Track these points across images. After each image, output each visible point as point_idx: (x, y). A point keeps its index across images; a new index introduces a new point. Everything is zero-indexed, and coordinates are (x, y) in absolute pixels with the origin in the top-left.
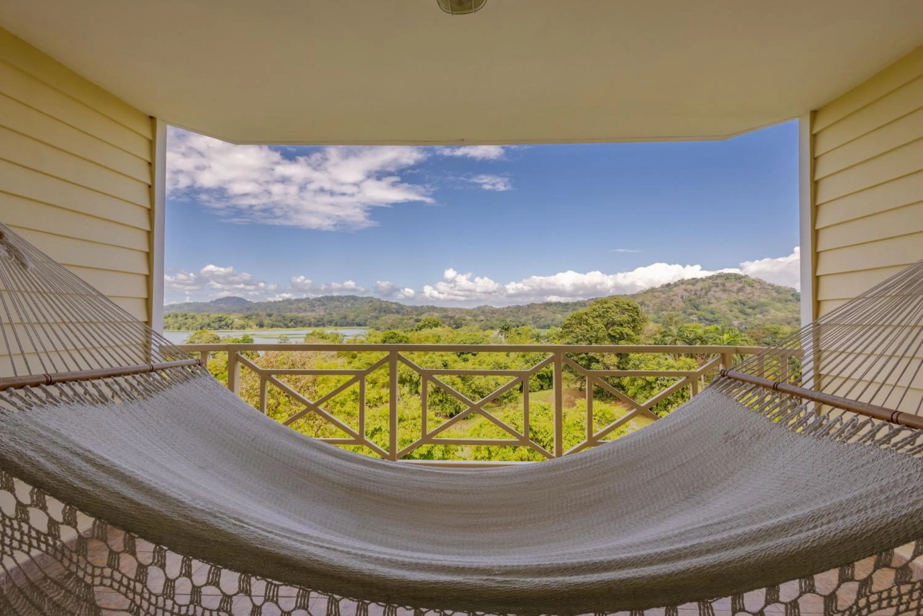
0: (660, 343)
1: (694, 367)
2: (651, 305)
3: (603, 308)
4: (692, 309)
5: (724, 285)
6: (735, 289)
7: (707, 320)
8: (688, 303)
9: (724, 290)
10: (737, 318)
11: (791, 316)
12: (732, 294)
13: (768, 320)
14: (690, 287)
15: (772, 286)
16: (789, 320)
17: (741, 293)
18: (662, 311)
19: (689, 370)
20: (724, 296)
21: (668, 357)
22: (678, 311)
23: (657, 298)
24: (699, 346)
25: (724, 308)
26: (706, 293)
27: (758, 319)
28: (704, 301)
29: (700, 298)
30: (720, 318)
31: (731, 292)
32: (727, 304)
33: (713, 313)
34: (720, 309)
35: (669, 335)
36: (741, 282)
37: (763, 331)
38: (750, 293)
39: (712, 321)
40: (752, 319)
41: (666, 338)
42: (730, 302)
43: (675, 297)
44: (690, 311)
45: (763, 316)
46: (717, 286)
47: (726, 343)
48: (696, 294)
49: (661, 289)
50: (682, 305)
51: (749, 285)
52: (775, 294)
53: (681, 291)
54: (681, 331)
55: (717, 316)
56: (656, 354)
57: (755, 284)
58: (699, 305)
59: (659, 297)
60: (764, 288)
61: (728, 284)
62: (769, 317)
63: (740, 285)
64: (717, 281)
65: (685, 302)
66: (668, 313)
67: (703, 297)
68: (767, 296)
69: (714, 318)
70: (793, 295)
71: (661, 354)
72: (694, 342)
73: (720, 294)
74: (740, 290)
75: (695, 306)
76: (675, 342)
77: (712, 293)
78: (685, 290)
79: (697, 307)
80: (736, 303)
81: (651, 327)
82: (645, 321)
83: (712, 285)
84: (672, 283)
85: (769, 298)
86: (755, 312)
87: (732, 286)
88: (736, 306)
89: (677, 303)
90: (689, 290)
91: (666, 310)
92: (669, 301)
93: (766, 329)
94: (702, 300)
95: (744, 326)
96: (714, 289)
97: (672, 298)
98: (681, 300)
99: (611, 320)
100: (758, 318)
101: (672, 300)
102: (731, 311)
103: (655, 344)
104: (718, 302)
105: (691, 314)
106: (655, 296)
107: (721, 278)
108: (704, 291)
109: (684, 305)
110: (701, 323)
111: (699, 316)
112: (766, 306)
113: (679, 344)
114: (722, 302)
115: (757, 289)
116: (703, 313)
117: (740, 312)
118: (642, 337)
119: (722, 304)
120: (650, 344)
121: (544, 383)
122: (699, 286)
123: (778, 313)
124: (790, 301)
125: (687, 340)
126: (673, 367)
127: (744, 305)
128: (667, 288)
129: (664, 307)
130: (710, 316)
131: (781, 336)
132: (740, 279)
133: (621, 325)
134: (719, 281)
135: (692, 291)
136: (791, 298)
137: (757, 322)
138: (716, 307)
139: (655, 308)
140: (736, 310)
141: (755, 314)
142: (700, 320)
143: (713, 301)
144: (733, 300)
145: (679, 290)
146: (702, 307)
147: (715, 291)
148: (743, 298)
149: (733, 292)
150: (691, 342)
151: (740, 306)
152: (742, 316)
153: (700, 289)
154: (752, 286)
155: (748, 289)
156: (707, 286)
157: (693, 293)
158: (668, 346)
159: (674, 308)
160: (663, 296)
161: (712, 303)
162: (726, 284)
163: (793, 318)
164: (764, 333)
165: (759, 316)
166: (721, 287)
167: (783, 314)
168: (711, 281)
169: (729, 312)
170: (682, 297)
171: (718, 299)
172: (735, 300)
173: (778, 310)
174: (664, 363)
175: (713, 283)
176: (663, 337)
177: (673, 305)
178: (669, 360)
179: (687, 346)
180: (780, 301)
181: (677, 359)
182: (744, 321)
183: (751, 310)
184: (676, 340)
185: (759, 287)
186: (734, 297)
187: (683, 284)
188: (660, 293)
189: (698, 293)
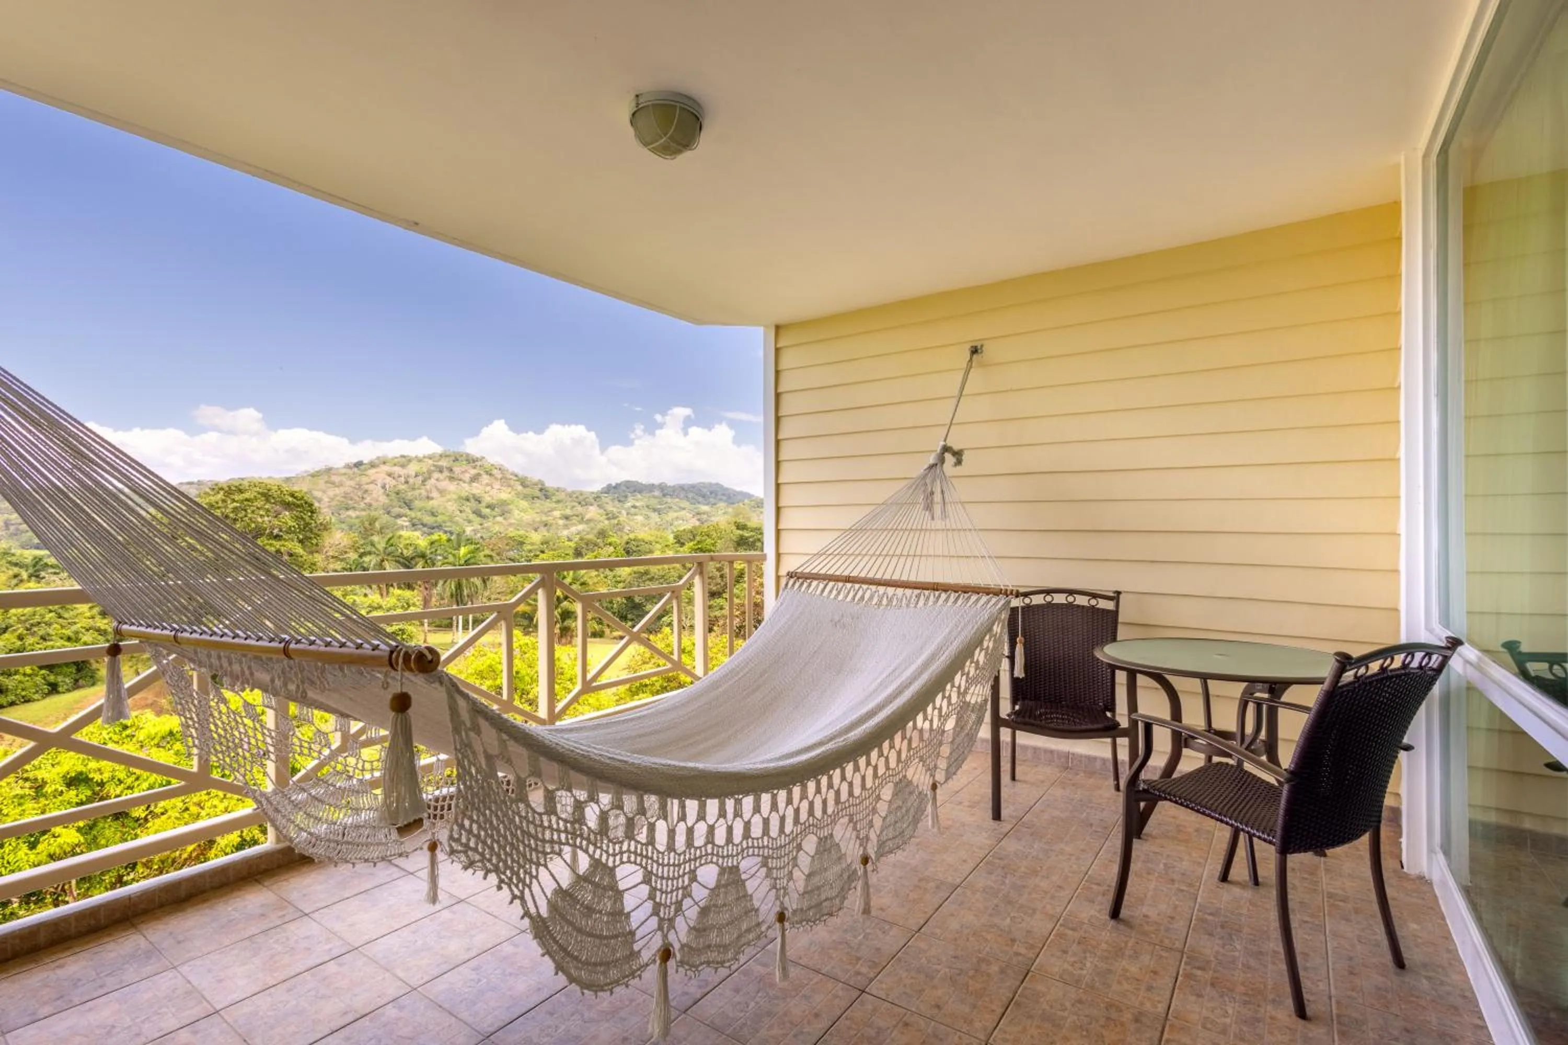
0: (353, 568)
1: (414, 605)
2: (327, 500)
3: (234, 501)
4: (400, 507)
5: (451, 470)
6: (467, 477)
7: (424, 525)
8: (393, 496)
9: (451, 479)
10: (470, 521)
11: (538, 519)
12: (463, 485)
13: (511, 525)
14: (397, 470)
15: (516, 476)
16: (536, 525)
17: (474, 484)
18: (347, 509)
19: (407, 609)
20: (452, 487)
21: (368, 591)
22: (376, 510)
23: (338, 487)
24: (421, 569)
25: (452, 507)
26: (424, 481)
27: (497, 525)
28: (420, 494)
29: (414, 489)
30: (444, 522)
31: (461, 483)
32: (455, 500)
33: (433, 514)
34: (445, 508)
35: (370, 553)
36: (475, 468)
37: (506, 542)
38: (487, 485)
39: (433, 528)
40: (490, 524)
41: (366, 559)
42: (460, 498)
43: (371, 487)
44: (396, 510)
45: (505, 519)
46: (441, 472)
47: (462, 562)
48: (407, 482)
49: (344, 471)
50: (383, 499)
51: (487, 473)
52: (520, 488)
53: (384, 475)
54: (392, 545)
55: (440, 519)
56: (349, 588)
57: (495, 472)
58: (411, 501)
59: (341, 485)
60: (506, 479)
61: (457, 470)
62: (513, 521)
63: (473, 472)
64: (440, 463)
65: (388, 495)
66: (358, 513)
67: (419, 489)
68: (510, 490)
69: (436, 522)
70: (541, 490)
71: (357, 587)
72: (413, 562)
73: (445, 484)
74: (475, 479)
75: (405, 503)
76: (380, 565)
77: (433, 481)
78: (390, 475)
79: (408, 505)
80: (468, 500)
81: (337, 538)
82: (326, 529)
83: (432, 468)
84: (365, 462)
85: (513, 493)
86: (494, 513)
87: (463, 472)
88: (468, 504)
89: (374, 495)
90: (396, 476)
91: (354, 508)
92: (359, 493)
93: (510, 538)
94: (417, 492)
95: (479, 535)
96: (436, 475)
97: (366, 487)
98: (382, 491)
99: (253, 525)
100: (498, 522)
101: (366, 491)
102: (461, 512)
103: (344, 569)
104: (442, 496)
105: (399, 516)
106: (333, 483)
107: (447, 459)
108: (420, 478)
109: (387, 501)
110: (416, 530)
111: (412, 519)
112: (508, 504)
113: (390, 568)
114: (448, 497)
115: (496, 479)
116: (419, 514)
117: (474, 512)
118: (318, 558)
119: (449, 500)
120: (336, 571)
121: (60, 679)
122: (413, 468)
123: (522, 514)
124: (538, 498)
125: (401, 560)
126: (380, 607)
127: (480, 502)
128: (356, 470)
129: (350, 502)
130: (428, 519)
131: (529, 547)
132: (474, 461)
133: (277, 537)
134: (444, 463)
135: (400, 476)
136: (538, 493)
137: (497, 528)
138: (439, 506)
139: (334, 503)
140: (468, 510)
141: (495, 517)
142: (414, 525)
143: (435, 494)
144: (464, 494)
145: (379, 475)
146: (417, 504)
147: (437, 480)
148: (479, 491)
149: (464, 482)
150: (407, 562)
151: (473, 504)
152: (477, 520)
153: (414, 474)
154: (491, 475)
155: (485, 479)
156: (425, 470)
157: (403, 479)
158: (370, 572)
159: (370, 505)
160: (349, 483)
161: (432, 499)
162: (455, 469)
163: (541, 522)
164: (507, 545)
165: (499, 519)
166: (446, 473)
167: (529, 517)
168: (431, 462)
169: (458, 512)
170: (384, 487)
171: (442, 492)
172: (467, 494)
173: (523, 511)
174: (363, 603)
175: (434, 466)
176: (361, 556)
177: (368, 500)
178: (370, 596)
179: (403, 570)
180: (525, 497)
181: (385, 594)
182: (479, 527)
183: (488, 510)
184: (383, 561)
185: (499, 476)
186: (466, 489)
187: (384, 463)
188: (344, 478)
189: (411, 481)
